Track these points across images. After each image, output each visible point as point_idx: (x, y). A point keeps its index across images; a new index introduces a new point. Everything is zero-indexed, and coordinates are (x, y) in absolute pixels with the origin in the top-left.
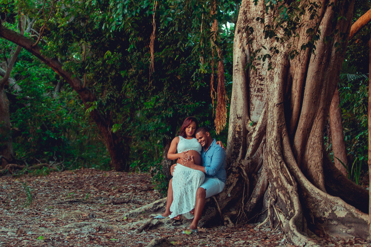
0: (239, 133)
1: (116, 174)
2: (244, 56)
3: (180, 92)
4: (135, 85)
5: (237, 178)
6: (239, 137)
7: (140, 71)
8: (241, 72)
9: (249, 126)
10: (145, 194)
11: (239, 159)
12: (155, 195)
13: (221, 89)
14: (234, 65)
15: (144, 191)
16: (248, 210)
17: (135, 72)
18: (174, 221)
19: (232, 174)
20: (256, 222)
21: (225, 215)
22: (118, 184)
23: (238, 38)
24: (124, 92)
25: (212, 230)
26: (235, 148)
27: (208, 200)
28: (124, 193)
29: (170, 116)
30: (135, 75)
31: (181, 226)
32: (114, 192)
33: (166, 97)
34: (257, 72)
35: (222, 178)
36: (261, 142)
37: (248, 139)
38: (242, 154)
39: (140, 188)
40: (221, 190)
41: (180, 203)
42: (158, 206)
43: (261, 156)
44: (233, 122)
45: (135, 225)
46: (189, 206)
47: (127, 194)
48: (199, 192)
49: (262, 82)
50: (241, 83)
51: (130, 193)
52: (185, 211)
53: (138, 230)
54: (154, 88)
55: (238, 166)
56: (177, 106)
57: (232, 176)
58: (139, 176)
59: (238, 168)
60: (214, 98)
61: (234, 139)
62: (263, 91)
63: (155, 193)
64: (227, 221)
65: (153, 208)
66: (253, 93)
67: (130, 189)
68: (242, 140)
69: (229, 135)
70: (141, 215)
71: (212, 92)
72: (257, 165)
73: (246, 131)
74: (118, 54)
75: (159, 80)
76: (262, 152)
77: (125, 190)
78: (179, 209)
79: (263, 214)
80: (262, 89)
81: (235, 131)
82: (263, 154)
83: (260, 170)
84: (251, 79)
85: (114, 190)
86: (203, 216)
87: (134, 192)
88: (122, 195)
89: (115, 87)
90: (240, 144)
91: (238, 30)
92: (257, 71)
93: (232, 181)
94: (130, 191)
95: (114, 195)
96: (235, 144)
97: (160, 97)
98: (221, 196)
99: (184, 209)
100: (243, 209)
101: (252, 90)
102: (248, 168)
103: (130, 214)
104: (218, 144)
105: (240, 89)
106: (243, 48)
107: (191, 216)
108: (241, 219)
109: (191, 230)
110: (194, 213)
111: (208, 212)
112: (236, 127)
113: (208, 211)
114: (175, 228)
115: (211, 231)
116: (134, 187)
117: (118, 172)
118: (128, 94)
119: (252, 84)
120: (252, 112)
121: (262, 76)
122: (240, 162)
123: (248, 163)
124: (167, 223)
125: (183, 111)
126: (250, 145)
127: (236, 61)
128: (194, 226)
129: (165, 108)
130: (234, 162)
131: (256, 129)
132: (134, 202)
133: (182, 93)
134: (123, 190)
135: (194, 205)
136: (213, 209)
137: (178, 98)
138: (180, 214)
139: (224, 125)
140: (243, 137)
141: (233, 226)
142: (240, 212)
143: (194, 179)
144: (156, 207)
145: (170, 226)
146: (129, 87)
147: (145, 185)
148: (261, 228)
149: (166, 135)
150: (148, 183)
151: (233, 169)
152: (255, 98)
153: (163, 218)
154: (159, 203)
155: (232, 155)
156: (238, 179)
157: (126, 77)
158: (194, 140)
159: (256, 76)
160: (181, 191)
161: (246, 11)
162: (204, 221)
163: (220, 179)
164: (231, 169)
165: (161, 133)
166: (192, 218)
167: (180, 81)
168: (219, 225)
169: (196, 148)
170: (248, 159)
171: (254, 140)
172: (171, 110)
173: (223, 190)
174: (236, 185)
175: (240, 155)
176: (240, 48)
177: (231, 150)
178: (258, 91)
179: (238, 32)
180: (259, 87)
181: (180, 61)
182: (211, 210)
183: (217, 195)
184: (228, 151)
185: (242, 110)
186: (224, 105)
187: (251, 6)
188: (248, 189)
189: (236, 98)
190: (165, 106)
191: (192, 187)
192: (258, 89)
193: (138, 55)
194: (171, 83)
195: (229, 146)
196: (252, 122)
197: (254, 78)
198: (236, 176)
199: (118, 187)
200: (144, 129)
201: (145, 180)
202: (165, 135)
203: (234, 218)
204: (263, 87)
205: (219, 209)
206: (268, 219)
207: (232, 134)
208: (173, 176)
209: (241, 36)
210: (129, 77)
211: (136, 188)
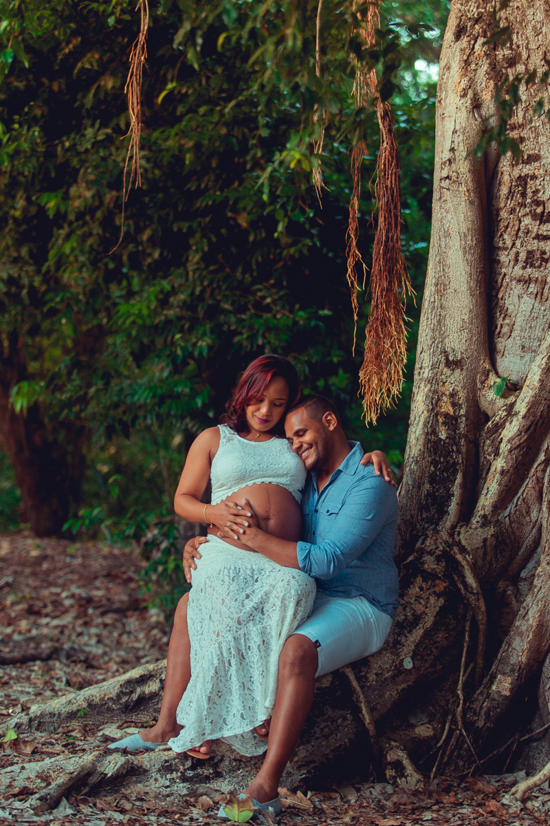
0: (451, 421)
1: (32, 547)
2: (475, 125)
3: (243, 273)
4: (91, 246)
5: (438, 595)
6: (453, 439)
7: (109, 196)
8: (463, 188)
9: (490, 397)
10: (119, 625)
11: (448, 524)
12: (153, 628)
13: (385, 254)
14: (437, 159)
15: (117, 611)
16: (480, 724)
17: (93, 197)
18: (189, 763)
19: (419, 580)
20: (511, 770)
21: (389, 739)
22: (28, 585)
23: (457, 58)
24: (53, 269)
25: (338, 802)
26: (433, 479)
27: (326, 683)
28: (47, 615)
29: (201, 354)
30: (91, 210)
31: (215, 785)
32: (13, 615)
33: (194, 288)
34: (525, 188)
35: (383, 600)
36: (534, 461)
37: (487, 446)
38: (461, 504)
39: (104, 602)
40: (376, 644)
41: (217, 696)
42: (139, 690)
43: (534, 515)
44: (429, 381)
45: (33, 776)
46: (249, 709)
47: (55, 622)
48: (290, 653)
49: (545, 229)
50: (464, 229)
51: (67, 619)
52: (235, 727)
53: (41, 799)
54: (156, 254)
55: (444, 551)
56: (233, 319)
57: (421, 588)
58: (105, 557)
59: (446, 557)
60: (360, 283)
61: (432, 444)
62: (547, 261)
63: (154, 619)
64: (398, 766)
65: (119, 696)
66: (510, 269)
67: (67, 603)
68: (464, 449)
69: (412, 429)
70: (75, 724)
71: (350, 262)
72: (519, 548)
73: (479, 417)
74: (29, 130)
75: (175, 229)
76: (540, 498)
77: (49, 609)
78: (212, 717)
79: (536, 740)
80: (544, 253)
81: (436, 415)
82: (541, 504)
83: (530, 565)
84: (504, 214)
85: (13, 604)
86: (303, 744)
87: (82, 613)
88: (38, 626)
89: (24, 251)
90: (455, 464)
91: (458, 26)
92: (526, 184)
93: (419, 608)
94: (66, 611)
95: (9, 625)
96: (434, 463)
97: (173, 287)
98: (375, 666)
99: (230, 719)
100: (459, 718)
101: (503, 257)
102: (484, 559)
103: (31, 720)
104: (369, 463)
105: (460, 253)
106: (475, 94)
107: (256, 746)
108: (450, 757)
109: (254, 806)
110: (266, 735)
111: (322, 730)
112: (439, 400)
113: (323, 725)
114: (193, 793)
115: (332, 804)
116: (81, 598)
117: (38, 541)
118: (66, 276)
119: (506, 237)
120: (501, 344)
121: (543, 203)
122: (451, 535)
123: (485, 540)
124: (159, 770)
125: (252, 337)
126: (493, 469)
127: (448, 145)
128: (266, 788)
129: (187, 326)
130: (430, 533)
131: (517, 408)
132: (72, 657)
133: (251, 275)
134: (45, 606)
135: (268, 703)
136: (345, 719)
137: (238, 293)
138: (214, 737)
139: (395, 391)
140: (465, 436)
141: (421, 786)
142: (450, 728)
143: (275, 600)
144: (131, 692)
145: (173, 781)
146: (73, 250)
147: (119, 589)
148: (529, 799)
149: (192, 419)
150: (132, 585)
151: (423, 563)
152: (517, 289)
153: (147, 750)
154: (143, 680)
155: (423, 508)
156: (442, 601)
157: (60, 218)
158: (277, 444)
159: (523, 205)
160: (220, 648)
162: (307, 764)
163: (373, 601)
164: (419, 561)
165: (173, 412)
166: (260, 751)
167: (246, 233)
168: (366, 781)
169: (283, 476)
170: (483, 525)
171: (510, 451)
172: (204, 334)
173: (387, 642)
174: (435, 623)
175: (453, 507)
176: (464, 95)
177: (418, 485)
178: (530, 260)
179: (458, 35)
180: (534, 245)
181: (245, 163)
182: (334, 721)
183: (361, 664)
184: (407, 492)
185: (465, 335)
186: (398, 312)
188: (481, 639)
189: (441, 287)
190: (191, 319)
191: (263, 633)
192: (530, 253)
193: (100, 138)
194: (214, 239)
195: (412, 472)
196: (503, 379)
197: (512, 211)
198: (437, 589)
199: (28, 596)
200: (115, 399)
201: (124, 573)
202: (188, 420)
203: (422, 754)
204: (547, 246)
205: (367, 717)
207: (425, 425)
208: (190, 586)
209: (468, 52)
210: (72, 217)
211: (89, 600)
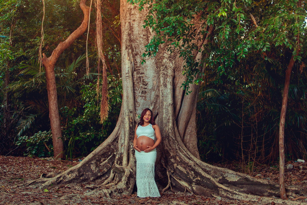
0: (132, 123)
2: (131, 66)
6: (133, 126)
8: (131, 78)
9: (137, 118)
13: (105, 89)
26: (131, 134)
44: (128, 115)
49: (146, 87)
61: (130, 128)
62: (146, 93)
66: (138, 94)
80: (146, 91)
81: (130, 122)
91: (126, 47)
92: (141, 78)
101: (137, 92)
106: (131, 60)
112: (130, 119)
119: (137, 88)
120: (137, 108)
121: (145, 82)
127: (127, 70)
152: (140, 98)
159: (140, 82)
161: (130, 33)
176: (129, 61)
180: (144, 90)
185: (132, 107)
187: (134, 30)
189: (127, 97)
192: (143, 91)
197: (138, 83)
204: (146, 90)
206: (170, 185)
207: (128, 124)
209: (128, 52)
